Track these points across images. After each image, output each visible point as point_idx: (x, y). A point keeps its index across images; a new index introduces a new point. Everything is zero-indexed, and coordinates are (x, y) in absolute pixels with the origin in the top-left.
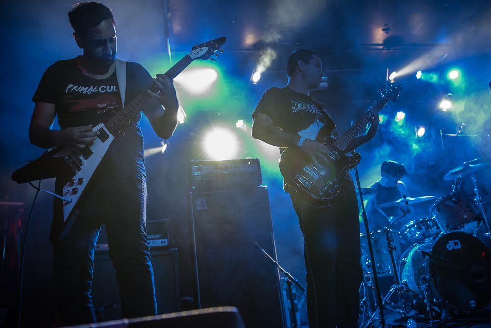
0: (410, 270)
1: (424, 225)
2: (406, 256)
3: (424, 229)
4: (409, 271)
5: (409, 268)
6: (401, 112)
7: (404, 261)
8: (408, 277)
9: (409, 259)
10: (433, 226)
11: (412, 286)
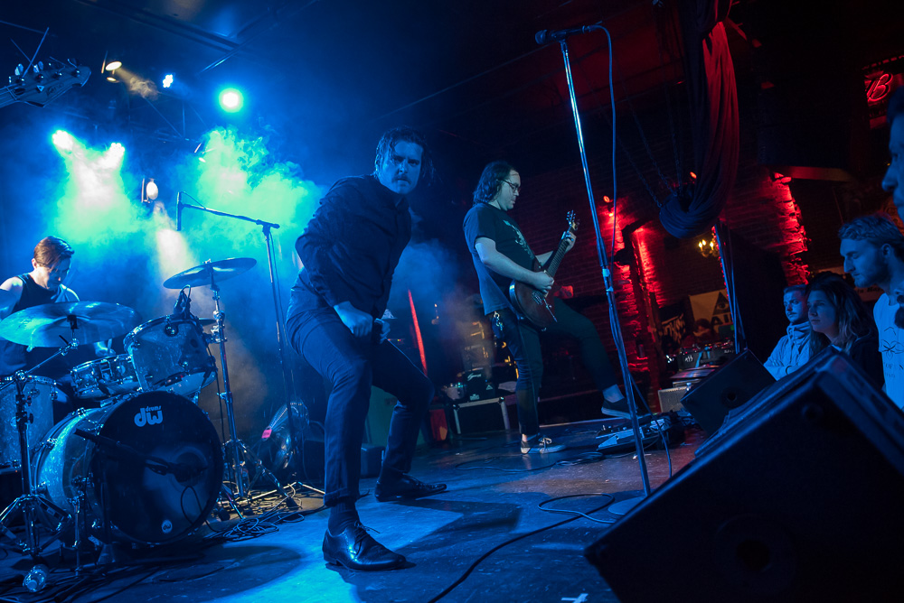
0: (57, 463)
1: (108, 372)
2: (56, 436)
3: (107, 377)
4: (55, 464)
5: (57, 459)
6: (119, 145)
7: (49, 444)
8: (51, 476)
9: (59, 442)
10: (127, 374)
11: (57, 496)
